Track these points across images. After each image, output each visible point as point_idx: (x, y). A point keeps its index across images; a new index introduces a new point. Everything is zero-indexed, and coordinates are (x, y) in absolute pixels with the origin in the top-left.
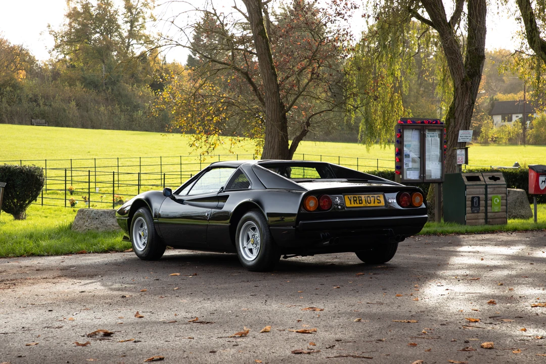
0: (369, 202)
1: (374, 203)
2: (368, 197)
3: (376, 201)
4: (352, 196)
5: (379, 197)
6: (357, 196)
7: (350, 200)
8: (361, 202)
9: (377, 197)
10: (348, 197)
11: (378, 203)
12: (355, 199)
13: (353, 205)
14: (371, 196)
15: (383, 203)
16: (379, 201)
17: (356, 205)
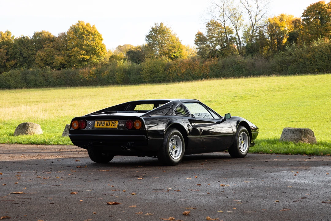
0: (108, 125)
1: (111, 126)
2: (108, 122)
3: (113, 124)
4: (100, 121)
5: (115, 122)
6: (102, 121)
7: (98, 124)
8: (103, 125)
9: (114, 122)
10: (97, 122)
11: (113, 126)
12: (101, 123)
13: (99, 127)
14: (110, 121)
15: (116, 126)
16: (114, 125)
17: (100, 127)
